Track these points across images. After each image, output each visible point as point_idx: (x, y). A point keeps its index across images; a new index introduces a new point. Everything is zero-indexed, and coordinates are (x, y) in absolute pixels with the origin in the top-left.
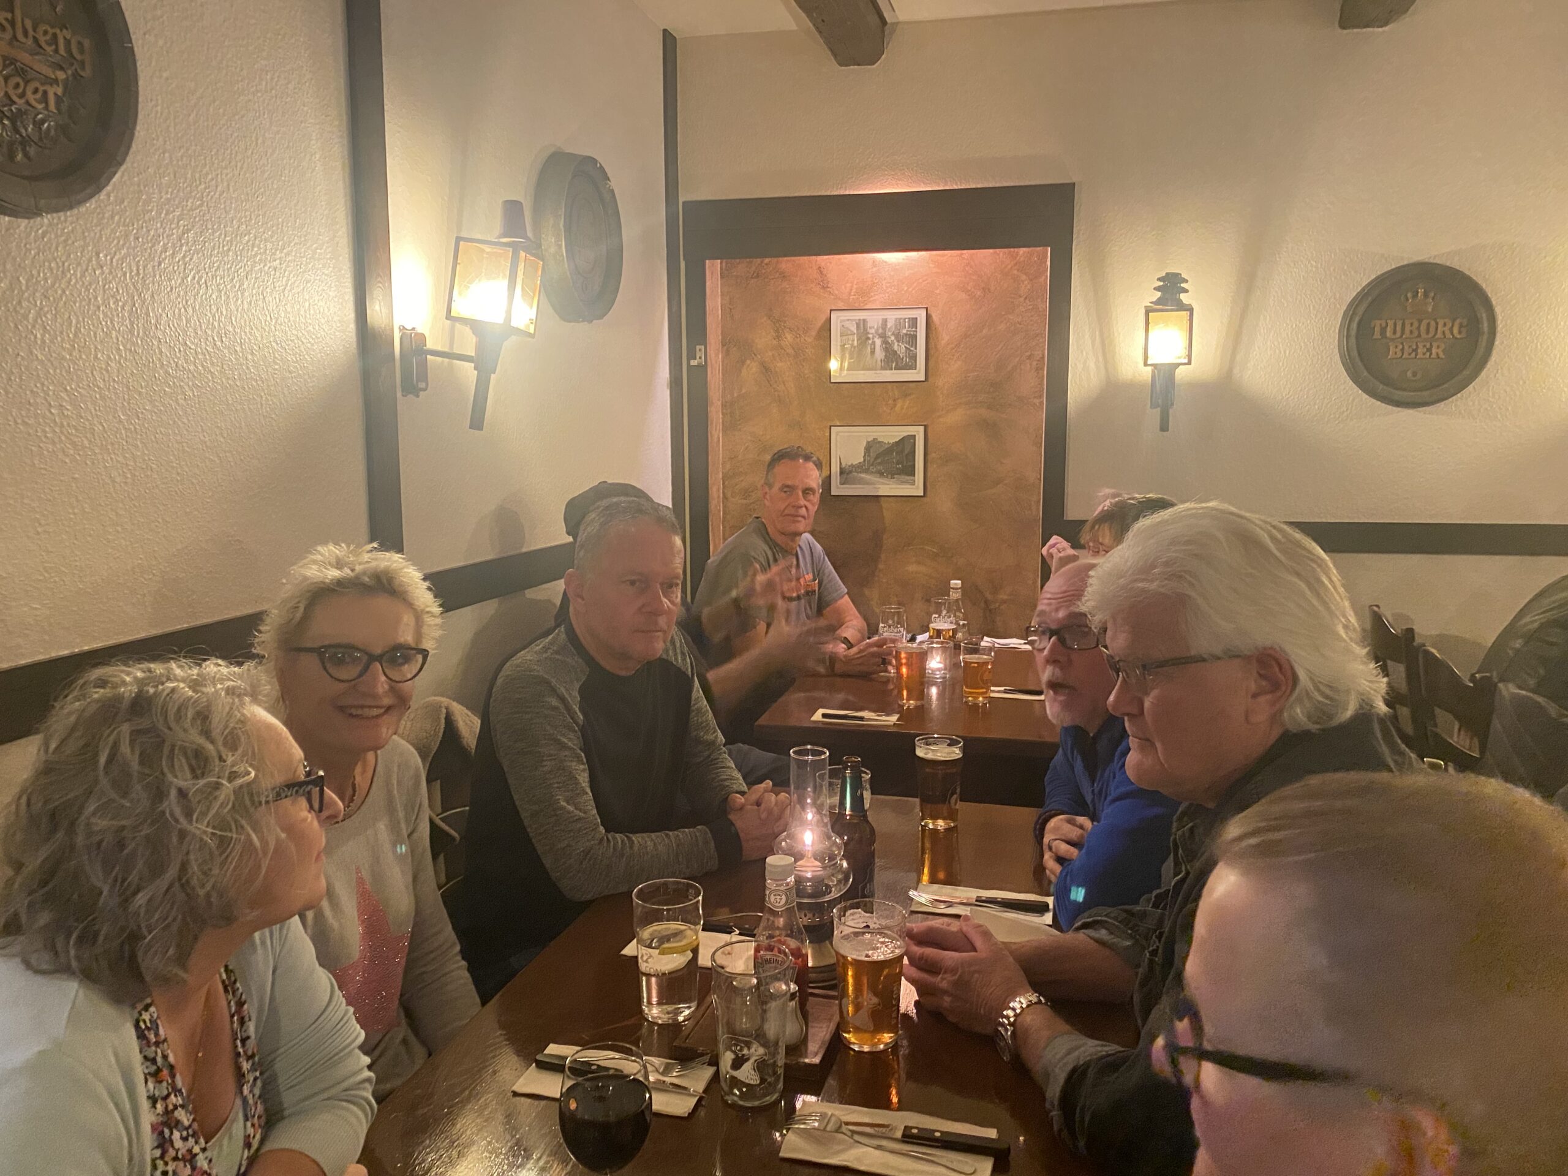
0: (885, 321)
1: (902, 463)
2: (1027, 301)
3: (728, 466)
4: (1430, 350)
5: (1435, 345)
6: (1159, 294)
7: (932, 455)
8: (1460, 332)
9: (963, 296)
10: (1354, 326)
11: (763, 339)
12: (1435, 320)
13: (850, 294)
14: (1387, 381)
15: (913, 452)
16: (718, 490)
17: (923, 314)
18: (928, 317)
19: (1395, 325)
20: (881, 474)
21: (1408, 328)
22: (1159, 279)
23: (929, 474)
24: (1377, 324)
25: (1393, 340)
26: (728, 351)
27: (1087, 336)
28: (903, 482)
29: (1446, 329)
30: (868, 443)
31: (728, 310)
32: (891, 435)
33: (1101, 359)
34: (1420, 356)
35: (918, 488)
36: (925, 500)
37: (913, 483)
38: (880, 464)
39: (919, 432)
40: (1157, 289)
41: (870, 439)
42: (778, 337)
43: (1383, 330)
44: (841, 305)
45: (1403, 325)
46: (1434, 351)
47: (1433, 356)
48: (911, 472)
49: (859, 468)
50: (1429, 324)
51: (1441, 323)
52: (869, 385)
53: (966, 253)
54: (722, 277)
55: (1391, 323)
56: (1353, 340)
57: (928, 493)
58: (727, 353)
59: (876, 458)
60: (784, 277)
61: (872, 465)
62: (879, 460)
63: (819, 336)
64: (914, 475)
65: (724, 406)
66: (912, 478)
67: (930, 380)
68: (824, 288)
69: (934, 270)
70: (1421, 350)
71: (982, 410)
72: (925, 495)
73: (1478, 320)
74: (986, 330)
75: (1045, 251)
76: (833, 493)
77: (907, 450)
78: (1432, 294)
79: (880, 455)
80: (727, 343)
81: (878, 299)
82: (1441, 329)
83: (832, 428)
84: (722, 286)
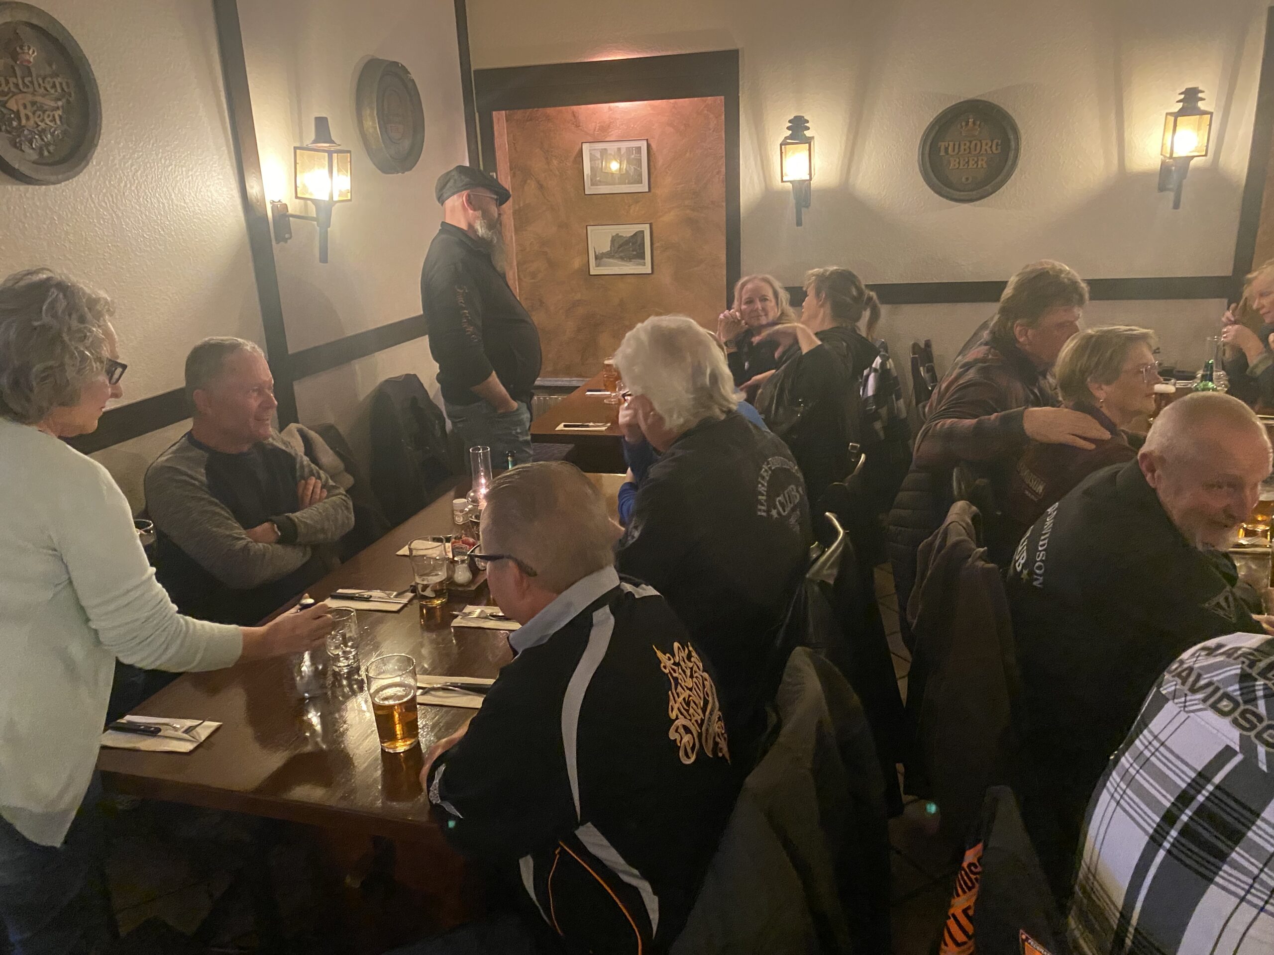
0: (619, 149)
1: (636, 251)
2: (714, 133)
3: (520, 257)
4: (977, 162)
5: (980, 158)
6: (790, 132)
7: (656, 245)
8: (997, 149)
9: (672, 130)
10: (928, 148)
11: (537, 165)
12: (980, 141)
13: (595, 130)
14: (949, 185)
15: (643, 243)
16: (514, 273)
17: (645, 143)
18: (649, 146)
19: (954, 145)
20: (622, 258)
21: (962, 147)
22: (790, 121)
23: (655, 258)
24: (942, 145)
25: (952, 156)
26: (514, 173)
27: (752, 159)
28: (638, 265)
29: (988, 147)
30: (613, 237)
31: (513, 143)
32: (627, 231)
33: (761, 174)
34: (970, 166)
35: (647, 268)
36: (653, 276)
37: (644, 264)
38: (621, 252)
39: (646, 228)
40: (788, 128)
41: (614, 234)
42: (548, 163)
43: (946, 149)
44: (589, 139)
45: (959, 145)
46: (980, 163)
47: (979, 166)
48: (642, 256)
49: (609, 255)
50: (976, 145)
51: (984, 143)
52: (611, 196)
53: (672, 101)
54: (507, 121)
55: (951, 144)
56: (927, 156)
57: (655, 271)
58: (514, 176)
59: (619, 248)
60: (548, 118)
61: (616, 252)
62: (621, 249)
63: (575, 161)
64: (644, 259)
65: (514, 213)
66: (642, 261)
67: (653, 190)
68: (578, 126)
69: (651, 112)
70: (971, 163)
71: (688, 211)
72: (652, 273)
73: (1009, 140)
74: (688, 154)
75: (720, 99)
76: (592, 273)
77: (639, 241)
78: (978, 123)
79: (621, 246)
80: (514, 168)
81: (614, 134)
82: (984, 147)
83: (588, 227)
84: (507, 127)
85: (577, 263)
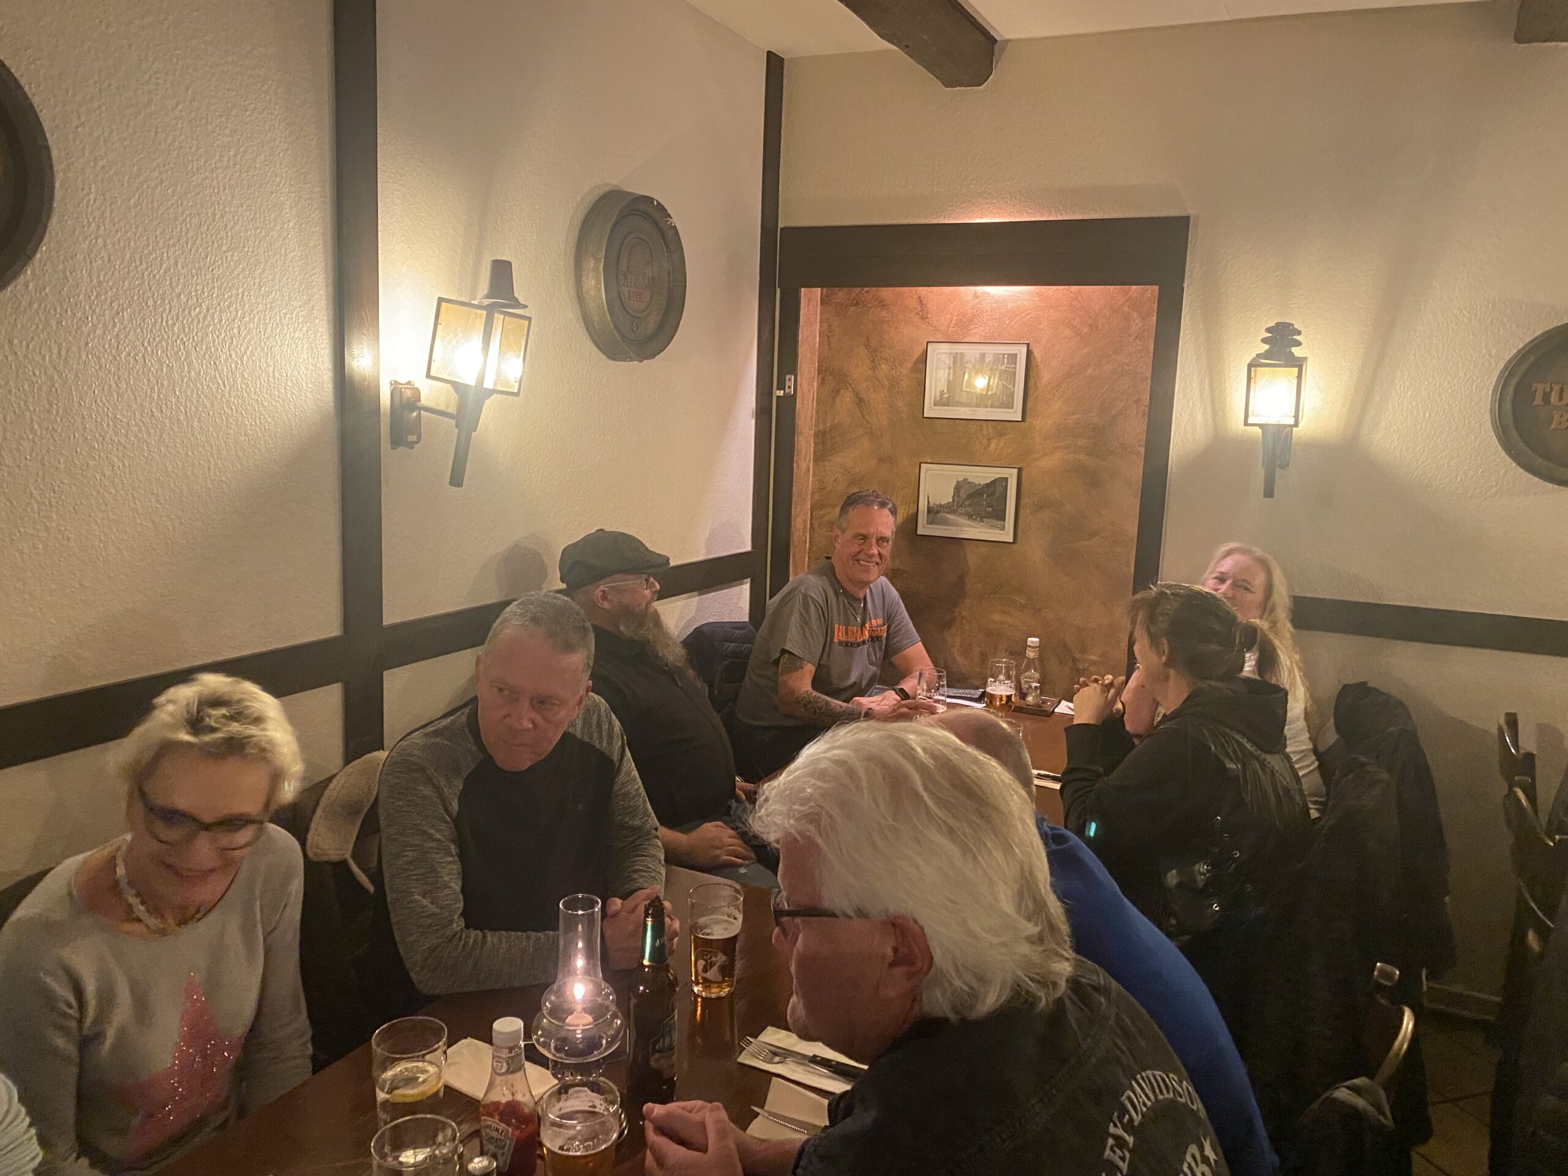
0: (983, 355)
1: (992, 507)
2: (1137, 341)
3: (817, 497)
6: (1267, 347)
7: (1025, 501)
9: (1068, 332)
10: (1511, 390)
11: (858, 369)
13: (949, 326)
15: (1004, 498)
16: (805, 522)
17: (1024, 349)
18: (1029, 353)
19: (1562, 389)
20: (970, 516)
22: (1268, 330)
23: (1020, 520)
24: (1540, 388)
25: (1558, 407)
26: (823, 379)
27: (1195, 384)
28: (992, 527)
30: (958, 482)
31: (827, 336)
32: (982, 476)
33: (1209, 410)
35: (1007, 533)
36: (1015, 547)
37: (1003, 529)
38: (969, 506)
39: (1012, 475)
40: (1264, 341)
41: (961, 479)
42: (874, 368)
43: (1547, 396)
44: (940, 337)
48: (999, 515)
49: (950, 508)
52: (963, 422)
53: (1074, 288)
54: (822, 304)
55: (1557, 388)
56: (1508, 406)
57: (1019, 539)
58: (822, 382)
59: (966, 499)
60: (882, 304)
61: (961, 506)
62: (969, 502)
63: (914, 369)
64: (1004, 519)
65: (816, 435)
66: (1002, 523)
67: (1028, 420)
68: (924, 317)
69: (1039, 304)
71: (1082, 456)
72: (1015, 542)
74: (1090, 371)
75: (1151, 292)
76: (919, 533)
77: (998, 493)
79: (970, 496)
80: (824, 371)
81: (978, 332)
83: (922, 465)
84: (822, 313)
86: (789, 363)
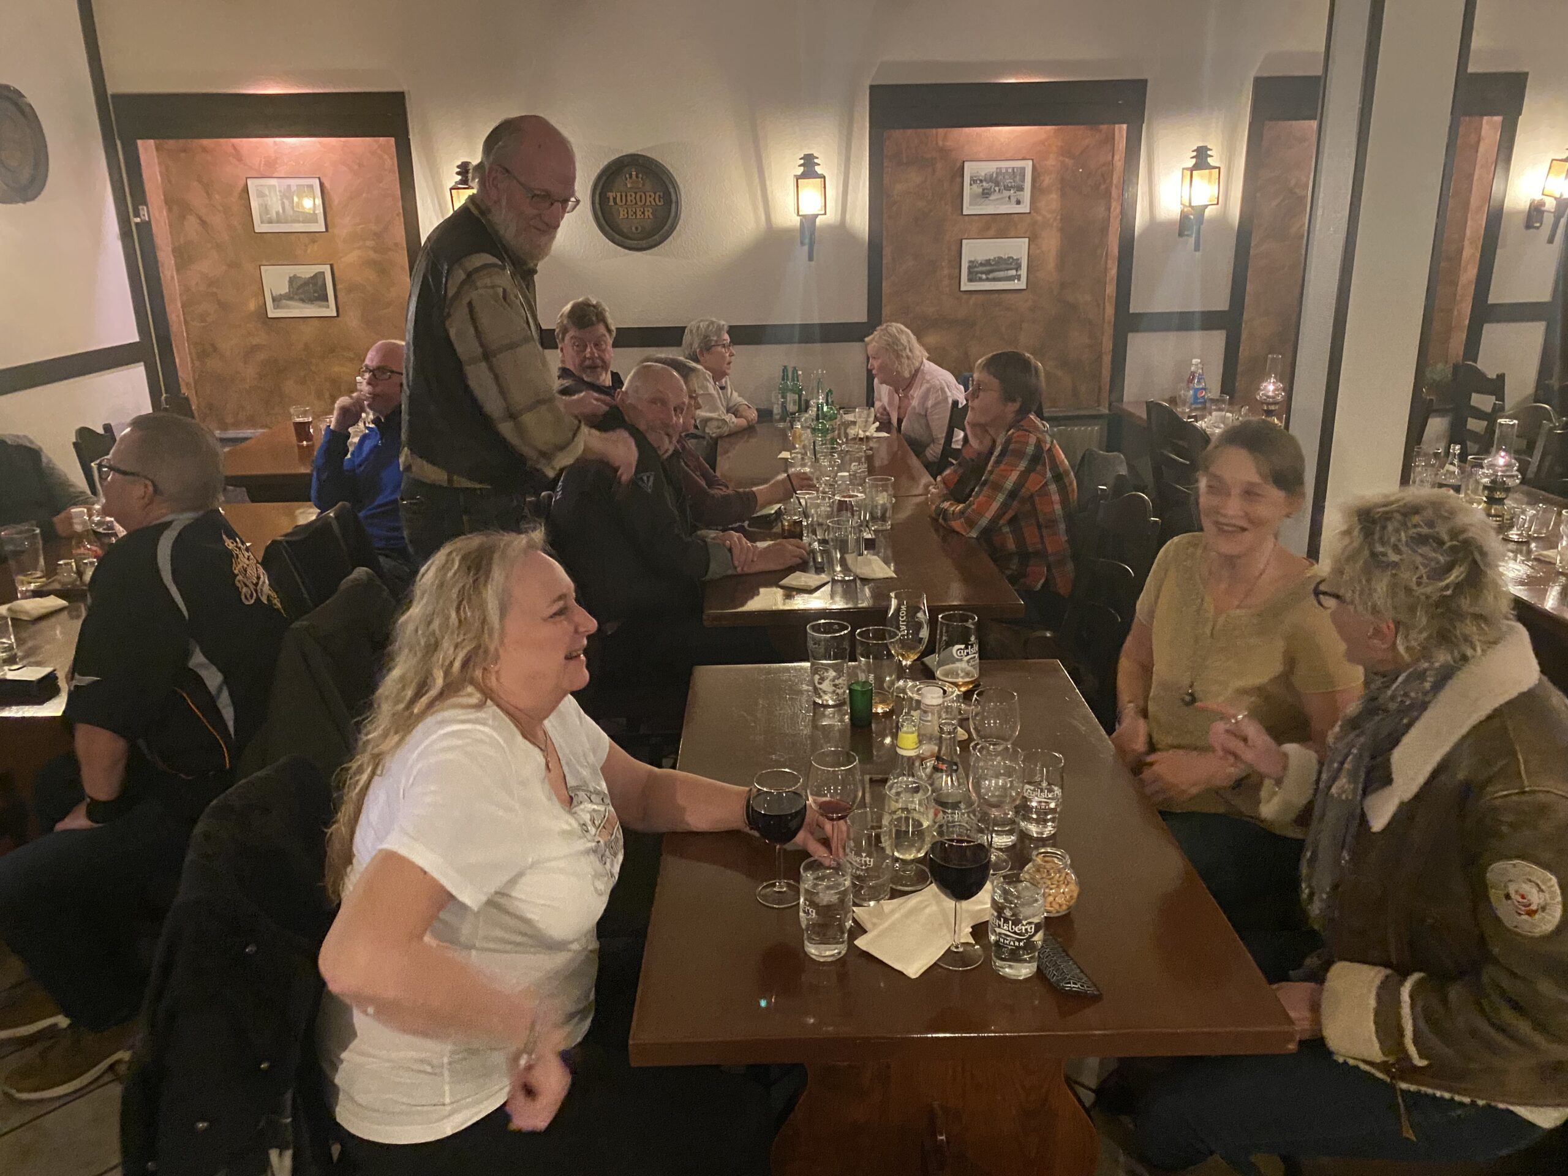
1: (317, 293)
2: (388, 174)
3: (185, 298)
4: (643, 213)
5: (646, 209)
7: (339, 287)
8: (660, 201)
9: (345, 168)
11: (197, 199)
12: (645, 193)
13: (259, 166)
14: (621, 233)
15: (324, 286)
16: (178, 316)
17: (317, 181)
18: (322, 185)
19: (621, 196)
20: (303, 301)
21: (629, 198)
22: (458, 167)
23: (339, 301)
24: (611, 195)
25: (621, 206)
26: (170, 208)
27: (429, 201)
28: (320, 307)
29: (652, 199)
30: (290, 278)
31: (166, 176)
32: (306, 272)
34: (638, 216)
35: (332, 310)
36: (339, 319)
37: (328, 307)
38: (301, 294)
39: (327, 269)
40: (458, 173)
41: (291, 275)
42: (210, 198)
43: (615, 199)
44: (255, 174)
45: (626, 196)
46: (646, 213)
47: (646, 217)
49: (288, 297)
50: (641, 197)
51: (648, 194)
52: (285, 235)
54: (158, 151)
55: (619, 195)
56: (597, 206)
57: (340, 314)
58: (170, 210)
59: (298, 289)
60: (205, 150)
61: (295, 294)
62: (300, 291)
63: (240, 197)
64: (327, 301)
65: (174, 250)
66: (325, 303)
67: (330, 230)
68: (240, 160)
69: (321, 150)
70: (639, 213)
71: (371, 253)
72: (338, 316)
73: (670, 193)
74: (364, 195)
75: (390, 140)
76: (270, 315)
77: (320, 283)
78: (640, 176)
79: (301, 287)
80: (170, 201)
81: (282, 170)
82: (648, 199)
83: (262, 267)
84: (158, 157)
85: (252, 306)
86: (140, 197)
